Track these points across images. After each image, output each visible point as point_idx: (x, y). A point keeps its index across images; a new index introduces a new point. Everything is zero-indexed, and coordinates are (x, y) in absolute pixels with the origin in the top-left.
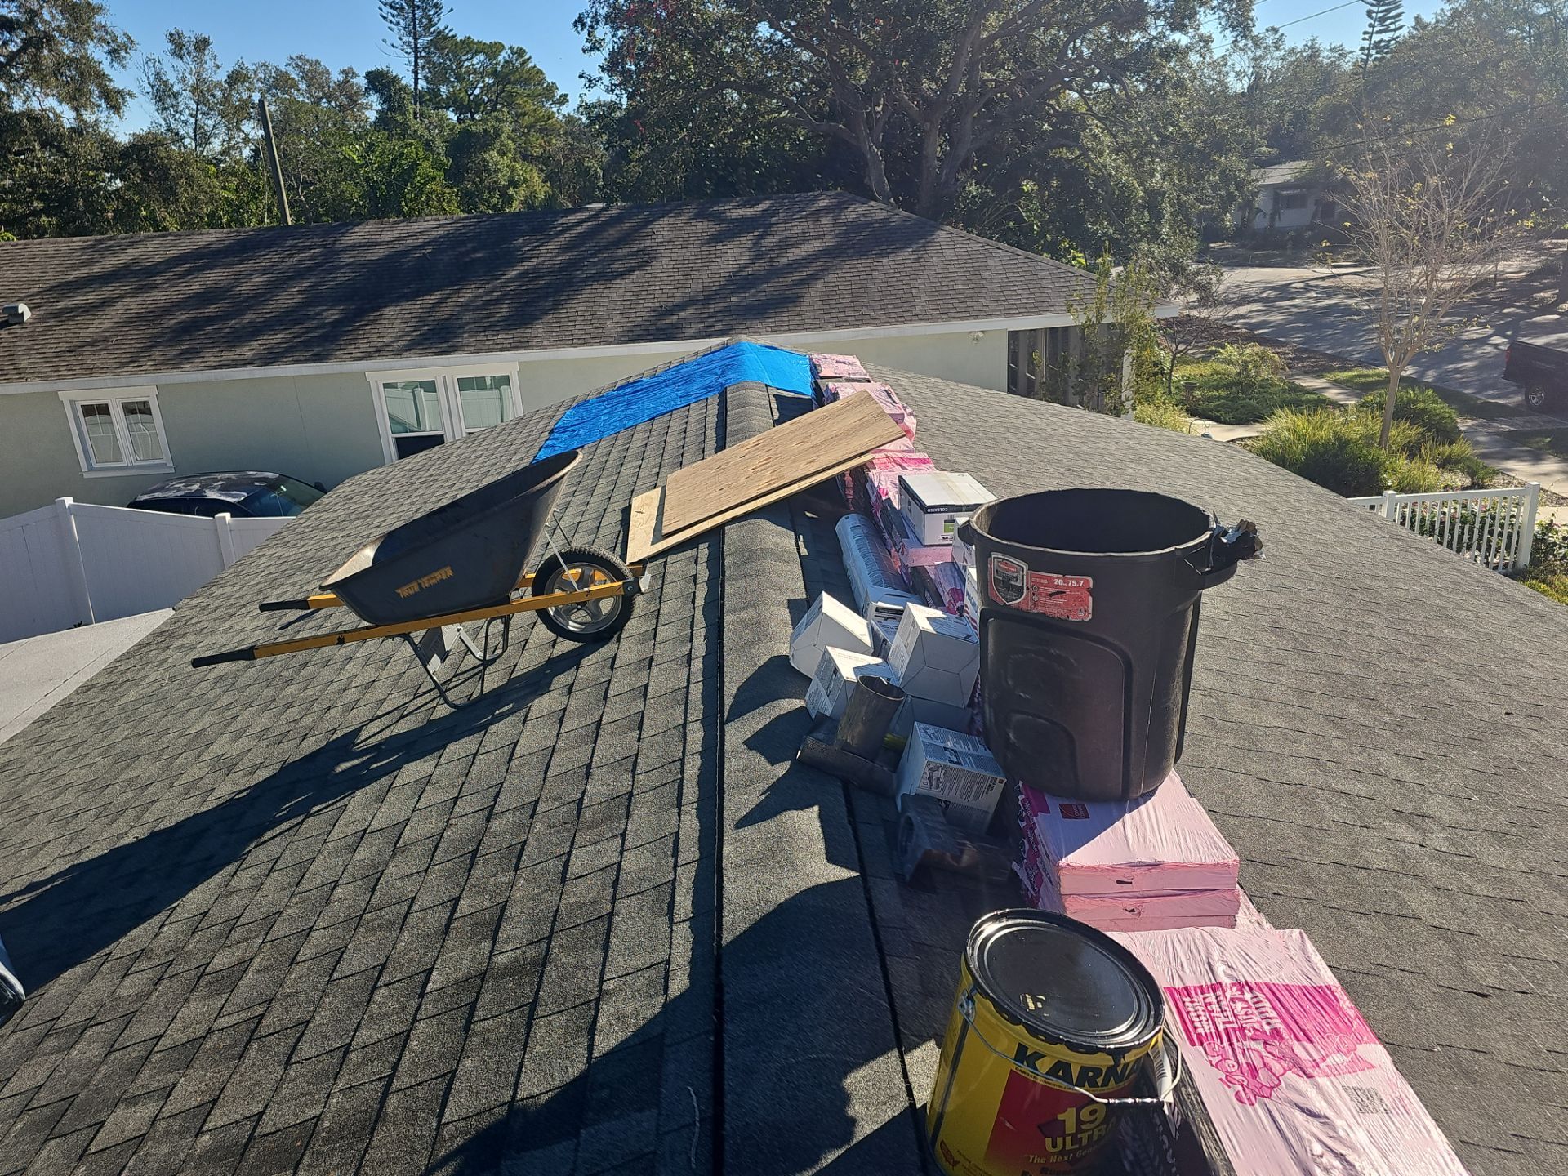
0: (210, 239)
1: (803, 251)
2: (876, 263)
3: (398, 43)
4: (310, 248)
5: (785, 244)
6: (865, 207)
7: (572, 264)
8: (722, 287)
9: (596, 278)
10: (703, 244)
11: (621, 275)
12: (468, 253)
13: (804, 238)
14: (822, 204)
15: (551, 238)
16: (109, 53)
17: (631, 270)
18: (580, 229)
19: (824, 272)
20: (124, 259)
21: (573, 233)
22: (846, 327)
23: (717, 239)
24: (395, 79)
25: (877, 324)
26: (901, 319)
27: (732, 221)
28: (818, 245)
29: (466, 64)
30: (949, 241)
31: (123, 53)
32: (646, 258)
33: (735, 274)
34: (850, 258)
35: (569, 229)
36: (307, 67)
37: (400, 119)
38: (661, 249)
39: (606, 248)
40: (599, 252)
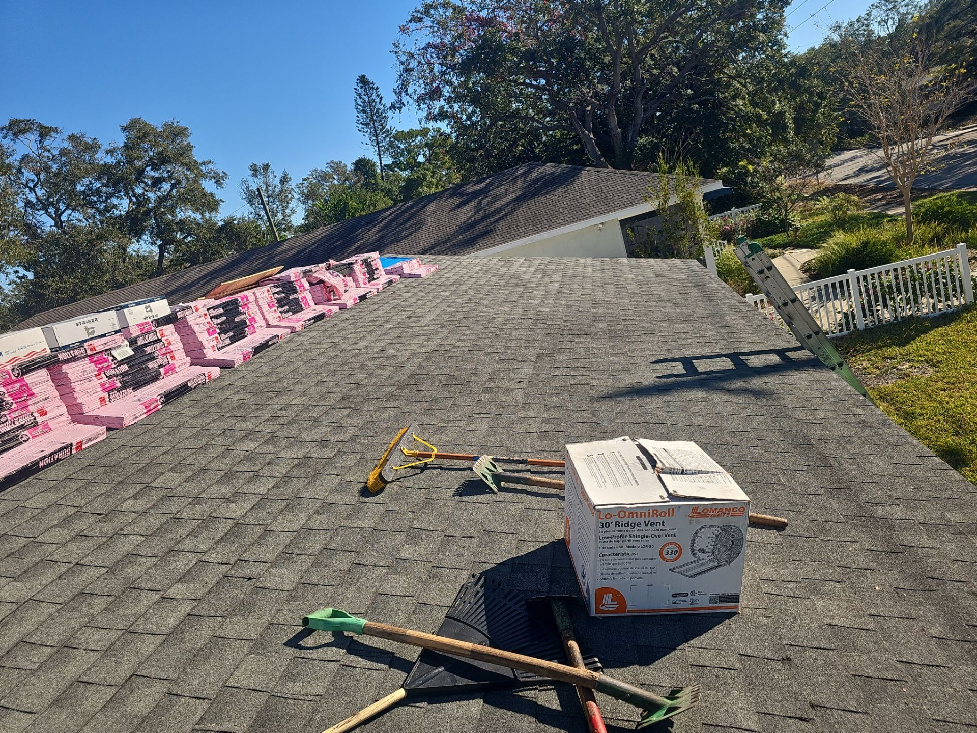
0: (219, 263)
1: (504, 201)
2: (543, 199)
3: (369, 142)
4: (262, 257)
5: (495, 199)
6: (543, 168)
7: (381, 237)
8: (456, 232)
9: (392, 242)
10: (451, 211)
11: (406, 237)
12: (333, 243)
13: (506, 194)
14: (520, 172)
15: (375, 226)
16: (215, 182)
17: (411, 234)
18: (390, 218)
19: (513, 211)
20: (181, 281)
21: (387, 220)
22: (518, 239)
23: (459, 206)
24: (369, 161)
25: (535, 234)
26: (550, 227)
27: (468, 194)
28: (513, 196)
29: (412, 144)
30: (588, 175)
31: (222, 181)
32: (420, 225)
33: (464, 223)
34: (529, 199)
35: (385, 219)
36: (336, 166)
37: (373, 181)
38: (429, 219)
39: (401, 224)
40: (397, 227)
